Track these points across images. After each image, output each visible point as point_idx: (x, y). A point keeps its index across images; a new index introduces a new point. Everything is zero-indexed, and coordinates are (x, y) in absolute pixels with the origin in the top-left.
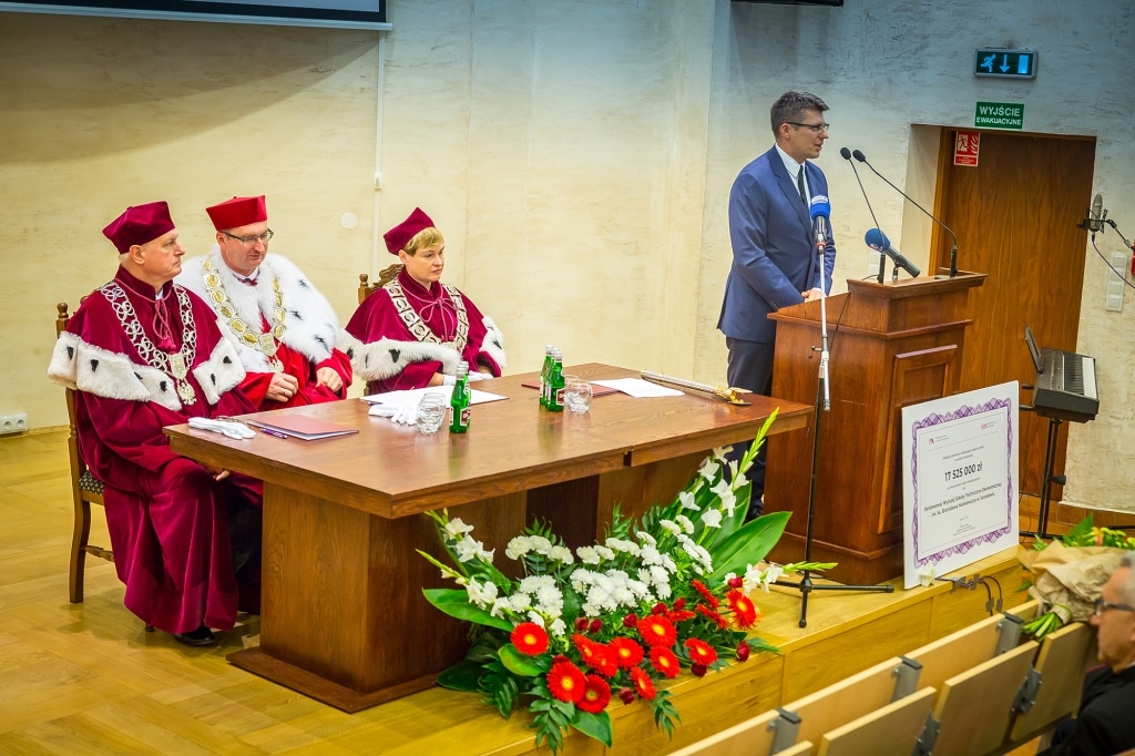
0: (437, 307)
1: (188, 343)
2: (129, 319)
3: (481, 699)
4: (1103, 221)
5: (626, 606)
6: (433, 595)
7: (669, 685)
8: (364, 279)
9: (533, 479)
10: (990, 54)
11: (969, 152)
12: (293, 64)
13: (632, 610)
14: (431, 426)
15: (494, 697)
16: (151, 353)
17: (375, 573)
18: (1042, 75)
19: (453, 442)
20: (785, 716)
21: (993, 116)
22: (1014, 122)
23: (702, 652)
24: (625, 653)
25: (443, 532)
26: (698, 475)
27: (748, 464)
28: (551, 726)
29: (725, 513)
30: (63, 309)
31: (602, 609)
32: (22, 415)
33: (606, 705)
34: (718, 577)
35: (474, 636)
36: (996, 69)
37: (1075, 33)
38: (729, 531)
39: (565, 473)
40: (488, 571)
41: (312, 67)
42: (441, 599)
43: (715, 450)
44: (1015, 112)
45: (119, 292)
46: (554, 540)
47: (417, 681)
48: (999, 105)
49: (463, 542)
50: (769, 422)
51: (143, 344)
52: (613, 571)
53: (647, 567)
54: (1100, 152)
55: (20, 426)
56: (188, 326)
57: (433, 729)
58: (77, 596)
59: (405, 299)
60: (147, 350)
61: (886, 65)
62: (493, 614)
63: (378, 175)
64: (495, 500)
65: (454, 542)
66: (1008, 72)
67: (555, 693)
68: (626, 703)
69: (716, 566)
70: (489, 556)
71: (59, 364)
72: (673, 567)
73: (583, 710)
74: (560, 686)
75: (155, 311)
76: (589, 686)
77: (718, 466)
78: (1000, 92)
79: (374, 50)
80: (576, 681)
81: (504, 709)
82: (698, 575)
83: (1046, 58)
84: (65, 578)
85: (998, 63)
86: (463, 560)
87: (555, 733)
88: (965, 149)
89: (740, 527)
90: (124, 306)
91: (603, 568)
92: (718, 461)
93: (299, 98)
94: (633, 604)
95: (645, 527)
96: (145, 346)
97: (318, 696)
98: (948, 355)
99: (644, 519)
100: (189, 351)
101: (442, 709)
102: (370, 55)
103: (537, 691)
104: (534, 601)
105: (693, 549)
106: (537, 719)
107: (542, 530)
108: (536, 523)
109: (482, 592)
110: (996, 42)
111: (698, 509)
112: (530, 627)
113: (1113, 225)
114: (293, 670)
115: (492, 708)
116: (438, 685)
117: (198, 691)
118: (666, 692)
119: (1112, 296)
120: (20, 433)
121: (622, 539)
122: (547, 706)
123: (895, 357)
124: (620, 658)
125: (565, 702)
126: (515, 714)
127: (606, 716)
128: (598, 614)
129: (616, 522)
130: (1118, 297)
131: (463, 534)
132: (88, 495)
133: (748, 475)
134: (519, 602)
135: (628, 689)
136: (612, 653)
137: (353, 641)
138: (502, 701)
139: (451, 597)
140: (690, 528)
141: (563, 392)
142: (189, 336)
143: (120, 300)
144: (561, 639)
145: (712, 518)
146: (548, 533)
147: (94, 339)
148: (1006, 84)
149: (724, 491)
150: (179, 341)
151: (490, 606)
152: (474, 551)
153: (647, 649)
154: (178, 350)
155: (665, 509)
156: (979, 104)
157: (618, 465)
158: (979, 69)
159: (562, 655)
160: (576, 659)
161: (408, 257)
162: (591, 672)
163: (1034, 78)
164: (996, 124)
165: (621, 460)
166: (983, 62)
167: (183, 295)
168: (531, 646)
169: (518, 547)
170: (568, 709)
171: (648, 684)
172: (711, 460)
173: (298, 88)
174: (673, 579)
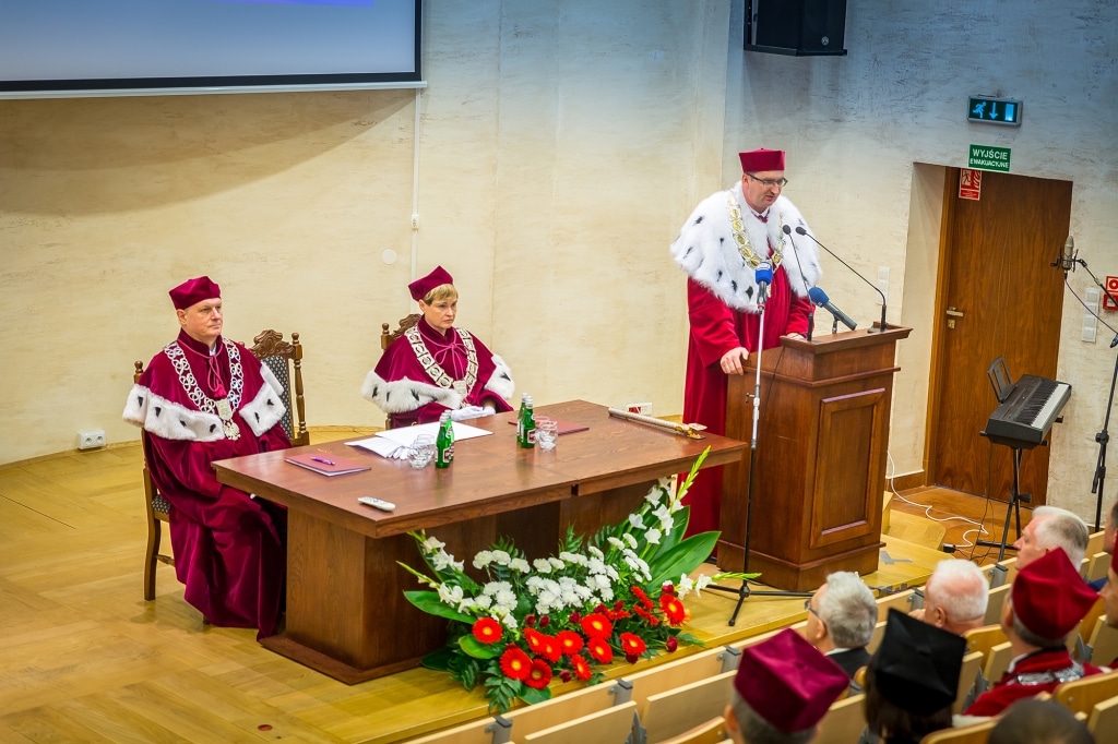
0: (450, 351)
1: (235, 390)
2: (185, 373)
3: (450, 676)
4: (1074, 260)
5: (573, 606)
6: (412, 596)
7: (605, 669)
8: (386, 327)
9: (494, 507)
10: (981, 101)
11: (972, 187)
12: (338, 118)
13: (578, 610)
14: (420, 461)
15: (460, 675)
16: (202, 400)
17: (370, 577)
18: (1026, 122)
19: (438, 476)
20: (621, 685)
21: (984, 158)
22: (1002, 164)
23: (633, 644)
24: (568, 643)
25: (422, 548)
26: (645, 501)
27: (683, 493)
28: (501, 697)
29: (663, 532)
30: (139, 366)
31: (550, 608)
32: (101, 433)
33: (548, 683)
34: (657, 584)
35: (452, 628)
36: (987, 116)
37: (1054, 86)
38: (667, 547)
39: (519, 502)
40: (459, 577)
41: (355, 121)
42: (419, 599)
43: (660, 480)
44: (1003, 156)
45: (179, 351)
46: (517, 553)
47: (404, 663)
48: (988, 148)
49: (438, 555)
50: (701, 458)
51: (196, 393)
52: (565, 578)
53: (593, 575)
54: (1077, 196)
55: (100, 442)
56: (236, 376)
57: (411, 698)
58: (150, 594)
59: (423, 345)
60: (199, 398)
61: (892, 106)
62: (460, 611)
63: (415, 216)
64: (470, 522)
65: (431, 555)
66: (996, 119)
67: (506, 672)
68: (564, 681)
69: (657, 574)
70: (460, 566)
71: (132, 410)
72: (615, 576)
73: (529, 686)
74: (510, 667)
75: (208, 365)
76: (534, 668)
77: (662, 493)
78: (990, 137)
79: (411, 105)
80: (523, 663)
81: (468, 684)
82: (638, 583)
83: (1029, 108)
84: (140, 575)
85: (988, 110)
86: (437, 569)
87: (504, 702)
88: (968, 184)
89: (680, 542)
90: (181, 362)
91: (555, 576)
92: (663, 489)
93: (344, 149)
94: (579, 605)
95: (597, 542)
96: (198, 394)
97: (326, 672)
98: (876, 398)
99: (597, 537)
100: (235, 397)
101: (421, 684)
102: (407, 109)
103: (491, 670)
104: (494, 602)
105: (634, 561)
106: (490, 691)
107: (506, 546)
108: (502, 540)
109: (451, 594)
110: (987, 92)
111: (645, 528)
112: (489, 622)
113: (1083, 264)
114: (310, 652)
115: (458, 683)
116: (422, 666)
117: (236, 666)
118: (601, 675)
119: (1087, 328)
120: (99, 448)
121: (574, 553)
122: (499, 682)
123: (821, 402)
124: (564, 647)
125: (513, 679)
126: (477, 688)
127: (548, 691)
128: (547, 612)
129: (570, 539)
130: (1091, 329)
131: (439, 549)
132: (159, 515)
133: (683, 501)
134: (482, 602)
135: (566, 671)
136: (558, 645)
137: (353, 630)
138: (466, 678)
139: (427, 597)
140: (635, 544)
141: (533, 433)
142: (236, 384)
143: (178, 358)
144: (515, 631)
145: (653, 536)
146: (511, 549)
147: (159, 391)
148: (996, 130)
149: (663, 514)
151: (458, 605)
152: (446, 562)
153: (586, 641)
154: (224, 397)
155: (614, 528)
156: (973, 147)
157: (566, 495)
158: (972, 115)
159: (513, 643)
160: (526, 647)
161: (426, 306)
162: (536, 657)
163: (1019, 126)
164: (988, 165)
165: (569, 490)
166: (975, 108)
167: (233, 350)
168: (488, 636)
169: (482, 559)
170: (516, 685)
171: (586, 668)
172: (657, 488)
173: (343, 139)
174: (614, 585)
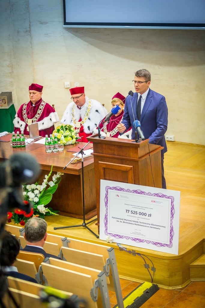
0: (112, 122)
2: (25, 109)
16: (26, 118)
56: (39, 114)
90: (25, 106)
98: (127, 169)
123: (98, 162)
142: (38, 116)
150: (34, 116)
154: (31, 118)
167: (42, 106)
